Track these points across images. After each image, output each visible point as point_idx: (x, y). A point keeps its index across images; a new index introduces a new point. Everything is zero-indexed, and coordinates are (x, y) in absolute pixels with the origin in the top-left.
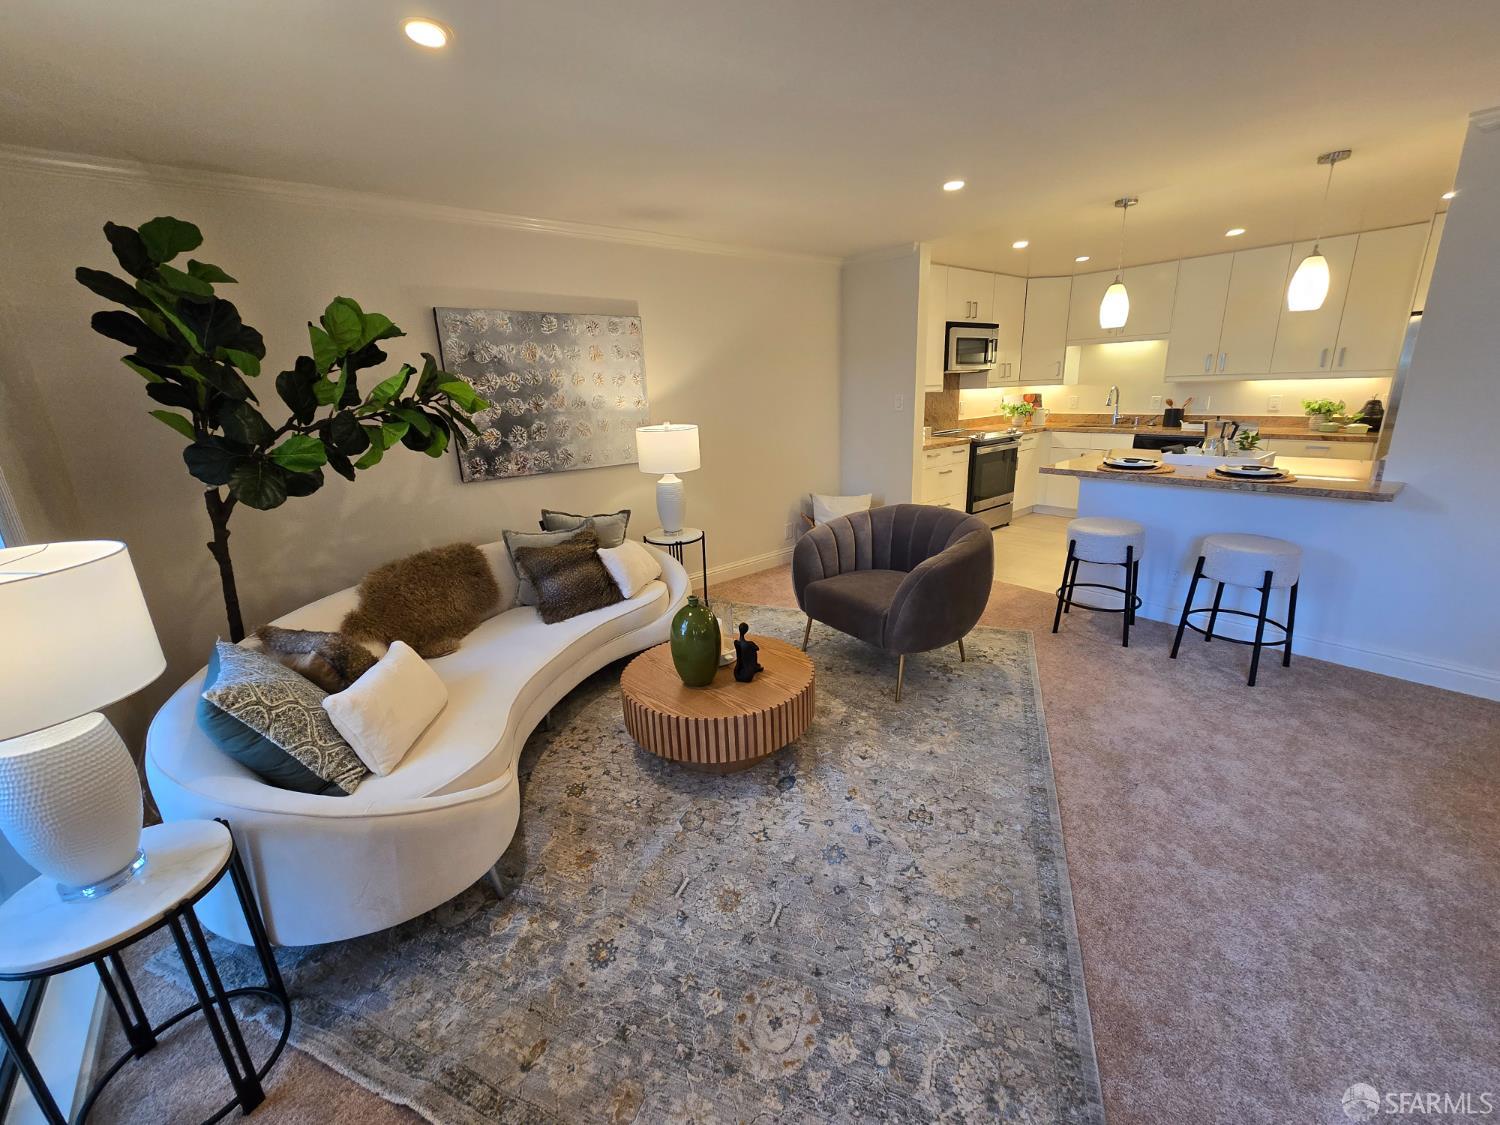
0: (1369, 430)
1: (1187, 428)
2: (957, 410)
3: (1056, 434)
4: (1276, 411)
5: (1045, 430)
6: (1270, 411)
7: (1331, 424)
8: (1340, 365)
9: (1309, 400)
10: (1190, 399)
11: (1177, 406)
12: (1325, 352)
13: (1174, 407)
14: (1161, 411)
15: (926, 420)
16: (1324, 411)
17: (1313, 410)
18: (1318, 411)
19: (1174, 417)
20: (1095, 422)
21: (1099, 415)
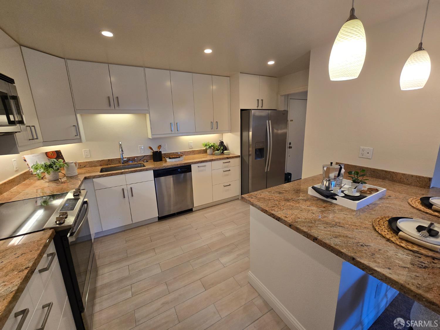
4: (192, 148)
7: (217, 152)
12: (212, 123)
20: (107, 165)
21: (109, 160)
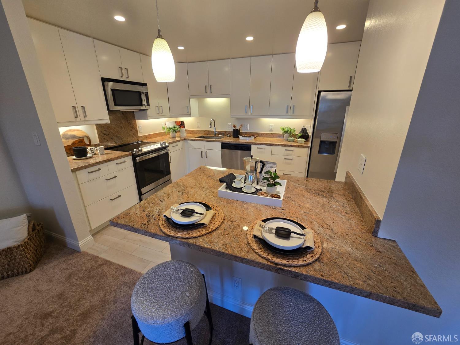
0: (305, 141)
1: (242, 140)
2: (136, 131)
3: (189, 142)
4: (272, 131)
5: (185, 139)
6: (270, 131)
7: (292, 138)
8: (293, 113)
9: (283, 127)
10: (242, 125)
11: (237, 128)
12: (288, 106)
13: (236, 128)
14: (231, 130)
15: (67, 153)
16: (288, 132)
17: (285, 132)
18: (286, 132)
19: (236, 133)
20: (208, 134)
21: (209, 131)
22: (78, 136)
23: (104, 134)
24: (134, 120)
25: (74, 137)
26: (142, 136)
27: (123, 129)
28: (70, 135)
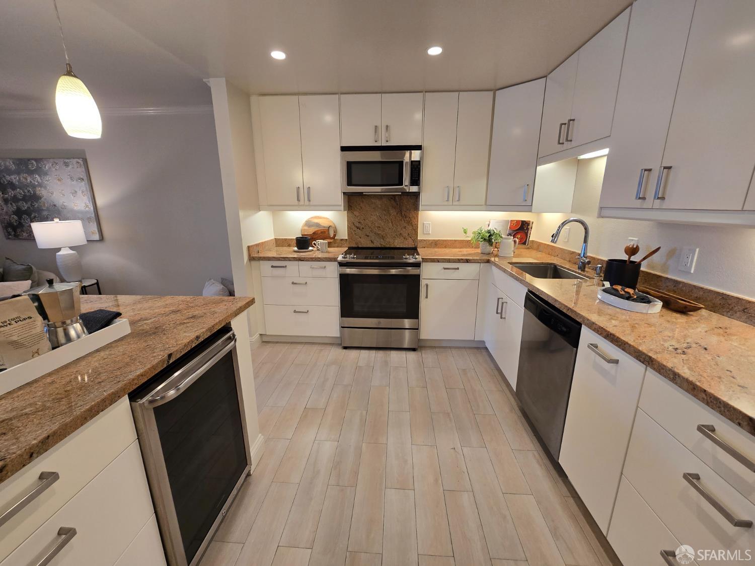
2: (415, 229)
5: (488, 262)
22: (322, 225)
23: (356, 227)
24: (415, 210)
25: (318, 225)
26: (425, 240)
27: (391, 224)
28: (314, 223)
